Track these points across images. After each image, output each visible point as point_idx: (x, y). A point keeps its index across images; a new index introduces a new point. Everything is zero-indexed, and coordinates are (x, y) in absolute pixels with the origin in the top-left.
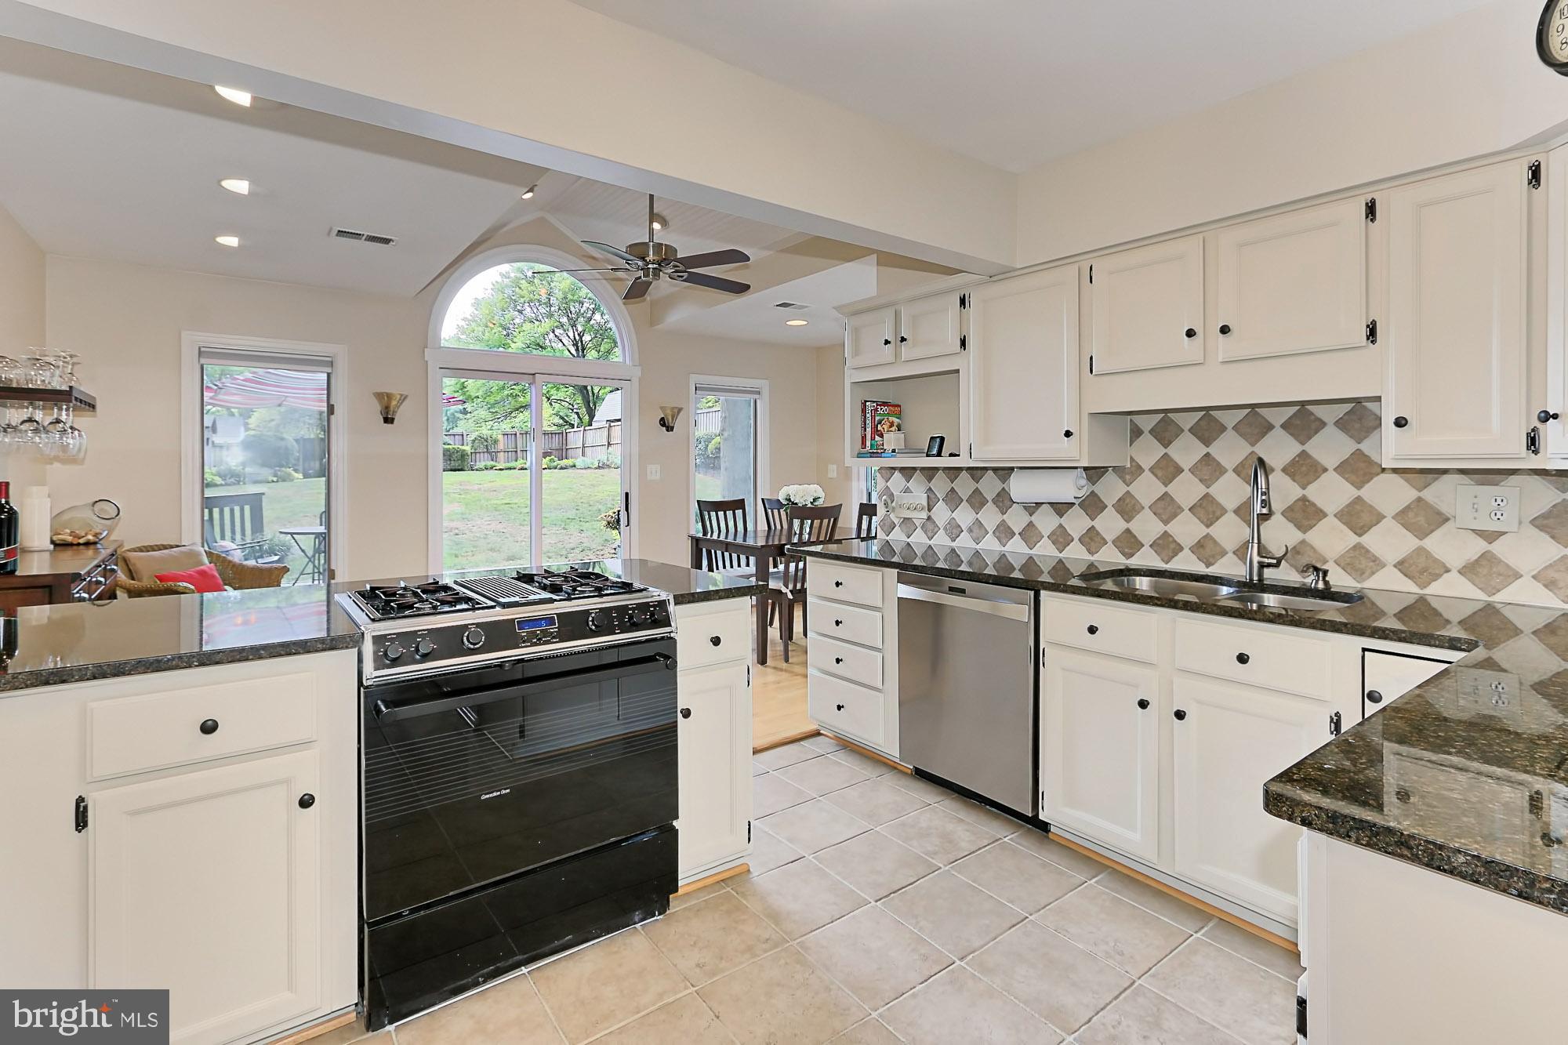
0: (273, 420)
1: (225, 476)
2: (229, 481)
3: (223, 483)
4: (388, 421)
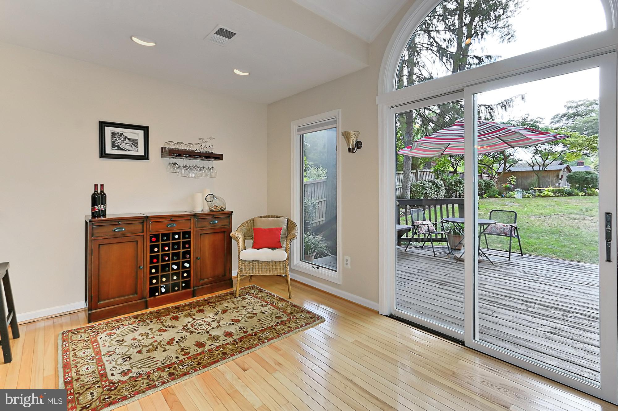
1: (556, 192)
4: (350, 150)
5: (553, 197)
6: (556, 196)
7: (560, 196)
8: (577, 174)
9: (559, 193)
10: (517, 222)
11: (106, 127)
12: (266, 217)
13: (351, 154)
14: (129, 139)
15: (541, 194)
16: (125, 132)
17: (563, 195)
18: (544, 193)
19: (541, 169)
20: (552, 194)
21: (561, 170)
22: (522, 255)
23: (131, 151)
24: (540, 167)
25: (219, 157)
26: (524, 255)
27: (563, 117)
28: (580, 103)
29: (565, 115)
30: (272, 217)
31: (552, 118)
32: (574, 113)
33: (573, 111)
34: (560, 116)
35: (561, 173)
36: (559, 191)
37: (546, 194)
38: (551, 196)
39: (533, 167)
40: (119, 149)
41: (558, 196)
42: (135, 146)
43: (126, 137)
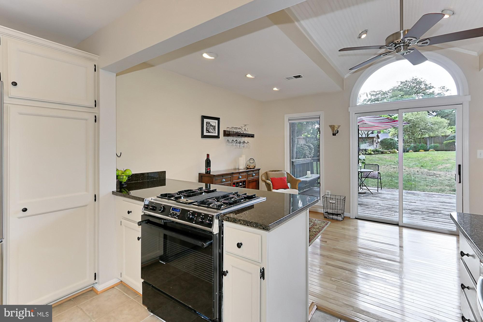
0: (396, 134)
1: (375, 151)
2: (375, 153)
3: (374, 154)
4: (334, 134)
5: (373, 154)
6: (375, 154)
7: (377, 154)
8: (386, 140)
9: (376, 152)
10: (379, 170)
11: (204, 119)
12: (272, 171)
13: (334, 136)
14: (212, 126)
15: (367, 153)
16: (211, 122)
17: (378, 153)
18: (369, 152)
19: (366, 137)
20: (372, 153)
21: (375, 137)
22: (381, 189)
23: (213, 133)
24: (366, 135)
25: (252, 136)
26: (382, 189)
27: (369, 101)
28: (378, 93)
29: (370, 100)
30: (275, 171)
31: (363, 101)
32: (375, 99)
33: (374, 98)
34: (367, 100)
35: (375, 139)
36: (377, 151)
37: (370, 153)
38: (372, 154)
39: (362, 135)
40: (209, 132)
41: (376, 154)
42: (214, 130)
43: (211, 125)
